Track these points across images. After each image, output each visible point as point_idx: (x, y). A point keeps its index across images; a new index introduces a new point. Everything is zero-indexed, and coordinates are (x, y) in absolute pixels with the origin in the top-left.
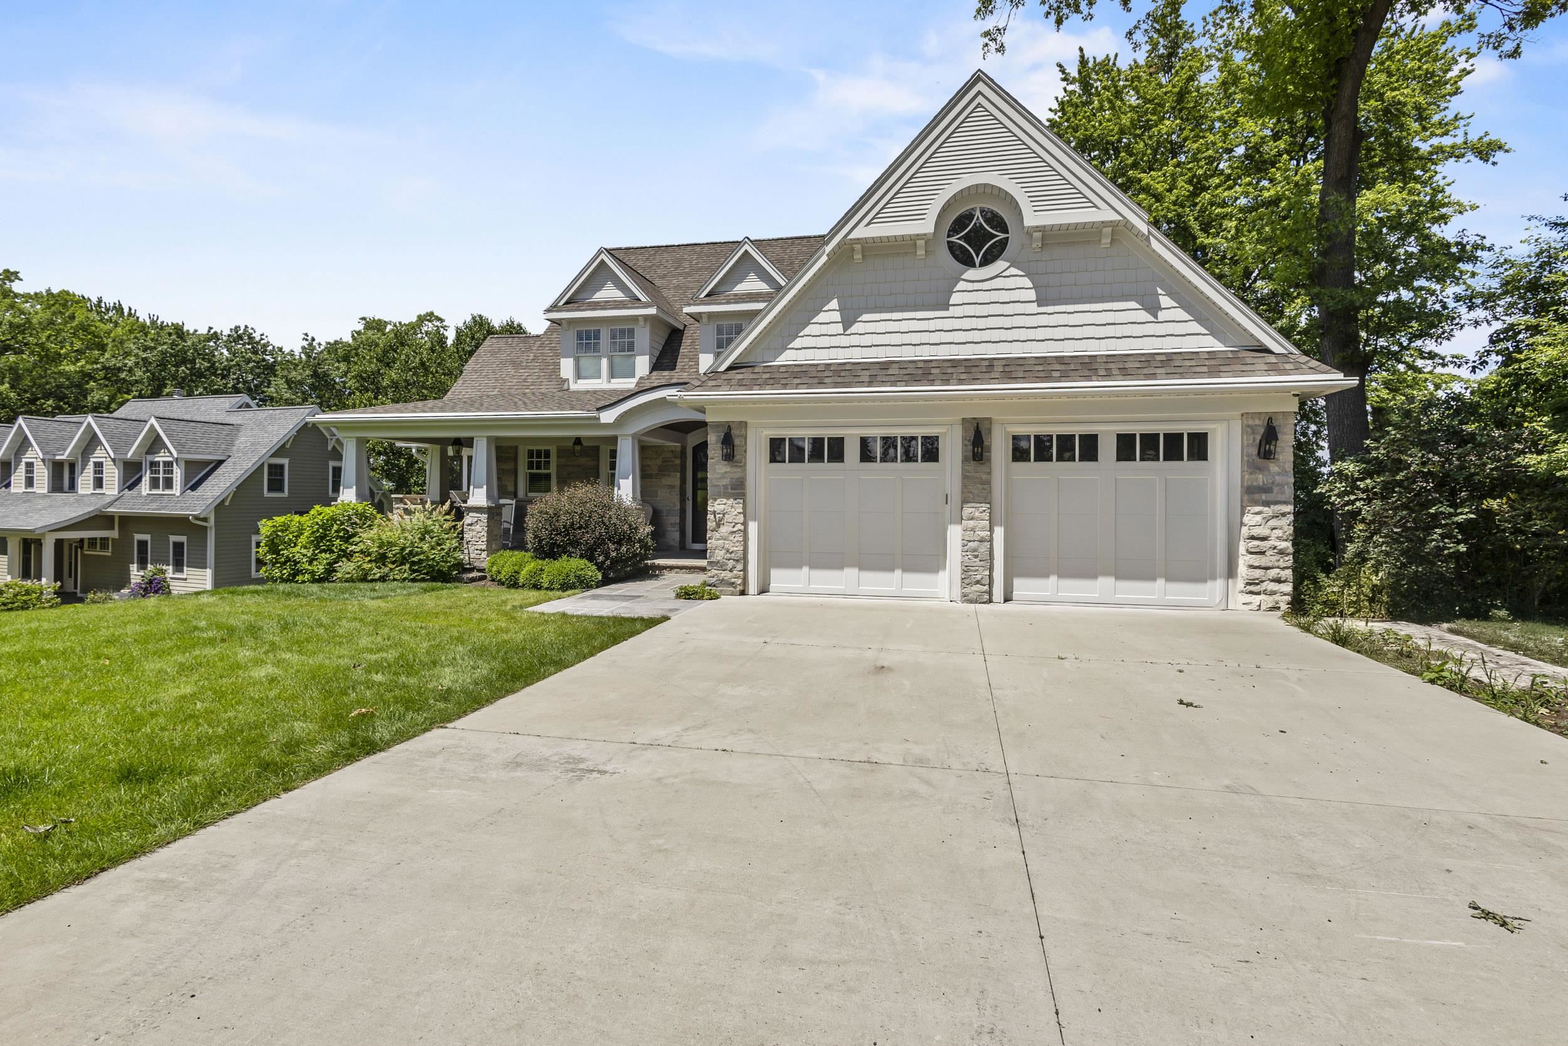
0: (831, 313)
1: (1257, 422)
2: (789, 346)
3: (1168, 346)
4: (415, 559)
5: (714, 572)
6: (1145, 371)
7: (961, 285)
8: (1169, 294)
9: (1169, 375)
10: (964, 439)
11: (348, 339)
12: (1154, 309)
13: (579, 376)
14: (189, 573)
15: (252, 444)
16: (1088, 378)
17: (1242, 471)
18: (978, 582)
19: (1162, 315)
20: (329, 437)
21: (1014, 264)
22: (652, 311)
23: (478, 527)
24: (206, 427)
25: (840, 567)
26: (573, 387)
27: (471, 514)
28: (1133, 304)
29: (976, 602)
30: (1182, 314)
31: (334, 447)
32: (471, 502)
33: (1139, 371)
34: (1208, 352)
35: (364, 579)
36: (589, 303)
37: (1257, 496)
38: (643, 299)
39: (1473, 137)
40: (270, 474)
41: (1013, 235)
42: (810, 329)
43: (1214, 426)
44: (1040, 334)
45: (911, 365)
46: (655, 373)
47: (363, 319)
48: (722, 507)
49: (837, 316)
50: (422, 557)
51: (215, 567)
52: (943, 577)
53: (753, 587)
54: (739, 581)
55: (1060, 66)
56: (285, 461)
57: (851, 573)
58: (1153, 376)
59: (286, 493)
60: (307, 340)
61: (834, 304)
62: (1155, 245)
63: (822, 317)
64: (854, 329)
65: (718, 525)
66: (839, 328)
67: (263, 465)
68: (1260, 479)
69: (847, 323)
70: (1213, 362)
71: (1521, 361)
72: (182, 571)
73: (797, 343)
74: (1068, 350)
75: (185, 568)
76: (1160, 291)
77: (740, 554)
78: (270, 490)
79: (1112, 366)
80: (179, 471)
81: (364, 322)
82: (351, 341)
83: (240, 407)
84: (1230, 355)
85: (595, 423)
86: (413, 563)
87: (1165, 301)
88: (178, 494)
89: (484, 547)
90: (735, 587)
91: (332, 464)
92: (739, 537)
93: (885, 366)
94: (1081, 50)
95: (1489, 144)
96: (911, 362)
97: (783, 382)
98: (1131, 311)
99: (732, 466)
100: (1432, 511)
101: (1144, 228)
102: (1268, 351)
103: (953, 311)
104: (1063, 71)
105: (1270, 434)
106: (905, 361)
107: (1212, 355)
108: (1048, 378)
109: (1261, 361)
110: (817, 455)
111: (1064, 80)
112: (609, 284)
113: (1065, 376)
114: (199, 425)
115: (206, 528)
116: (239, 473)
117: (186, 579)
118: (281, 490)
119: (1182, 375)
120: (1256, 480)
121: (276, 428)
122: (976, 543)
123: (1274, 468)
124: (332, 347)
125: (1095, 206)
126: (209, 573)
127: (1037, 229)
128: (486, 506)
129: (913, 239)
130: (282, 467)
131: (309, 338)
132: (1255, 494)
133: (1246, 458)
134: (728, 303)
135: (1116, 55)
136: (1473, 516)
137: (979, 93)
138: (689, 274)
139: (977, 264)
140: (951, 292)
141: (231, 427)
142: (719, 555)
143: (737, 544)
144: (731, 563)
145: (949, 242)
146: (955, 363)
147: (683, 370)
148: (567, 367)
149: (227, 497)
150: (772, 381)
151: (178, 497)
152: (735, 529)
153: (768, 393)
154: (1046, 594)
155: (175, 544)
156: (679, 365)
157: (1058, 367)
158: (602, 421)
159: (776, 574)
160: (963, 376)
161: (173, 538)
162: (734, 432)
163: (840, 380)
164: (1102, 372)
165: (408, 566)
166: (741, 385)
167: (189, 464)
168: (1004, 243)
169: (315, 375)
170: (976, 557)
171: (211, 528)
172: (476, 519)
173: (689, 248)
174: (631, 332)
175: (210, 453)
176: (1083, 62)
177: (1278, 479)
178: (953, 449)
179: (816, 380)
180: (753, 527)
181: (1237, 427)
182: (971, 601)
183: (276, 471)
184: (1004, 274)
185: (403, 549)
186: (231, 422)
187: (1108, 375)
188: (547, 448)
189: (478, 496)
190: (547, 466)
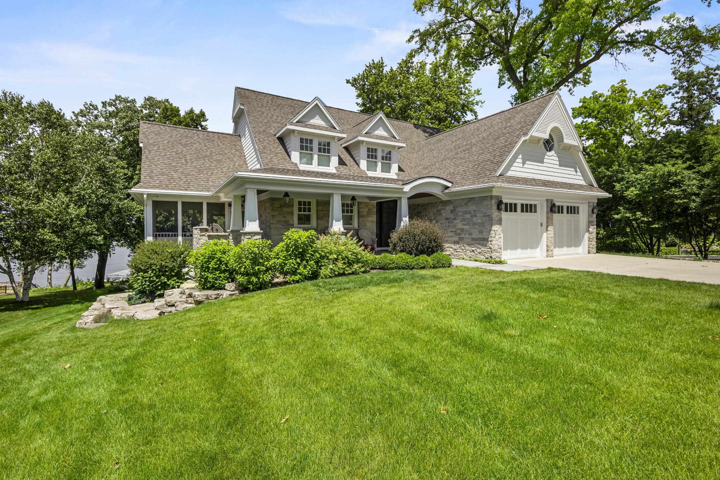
1: (592, 204)
3: (576, 182)
5: (494, 254)
8: (580, 169)
10: (547, 206)
12: (576, 172)
13: (301, 162)
17: (589, 217)
18: (551, 251)
21: (555, 152)
22: (345, 135)
25: (517, 249)
26: (300, 168)
28: (573, 170)
30: (580, 174)
36: (308, 124)
37: (591, 223)
38: (338, 129)
41: (555, 143)
42: (515, 164)
43: (579, 205)
44: (559, 175)
45: (539, 181)
46: (340, 166)
48: (496, 228)
49: (521, 161)
54: (501, 256)
61: (520, 156)
63: (518, 160)
64: (525, 166)
65: (496, 235)
66: (522, 165)
68: (592, 219)
69: (524, 163)
73: (512, 168)
76: (578, 167)
84: (589, 186)
93: (534, 180)
102: (593, 186)
103: (545, 165)
105: (594, 208)
106: (537, 179)
110: (511, 210)
122: (551, 239)
123: (594, 216)
125: (575, 141)
127: (564, 144)
133: (589, 214)
134: (374, 138)
137: (557, 98)
139: (549, 151)
140: (544, 158)
143: (500, 242)
144: (499, 250)
145: (543, 142)
147: (351, 166)
148: (295, 156)
152: (500, 237)
158: (404, 190)
168: (553, 145)
170: (551, 243)
174: (329, 144)
178: (543, 208)
181: (587, 205)
184: (553, 155)
188: (309, 200)
189: (337, 226)
190: (309, 210)
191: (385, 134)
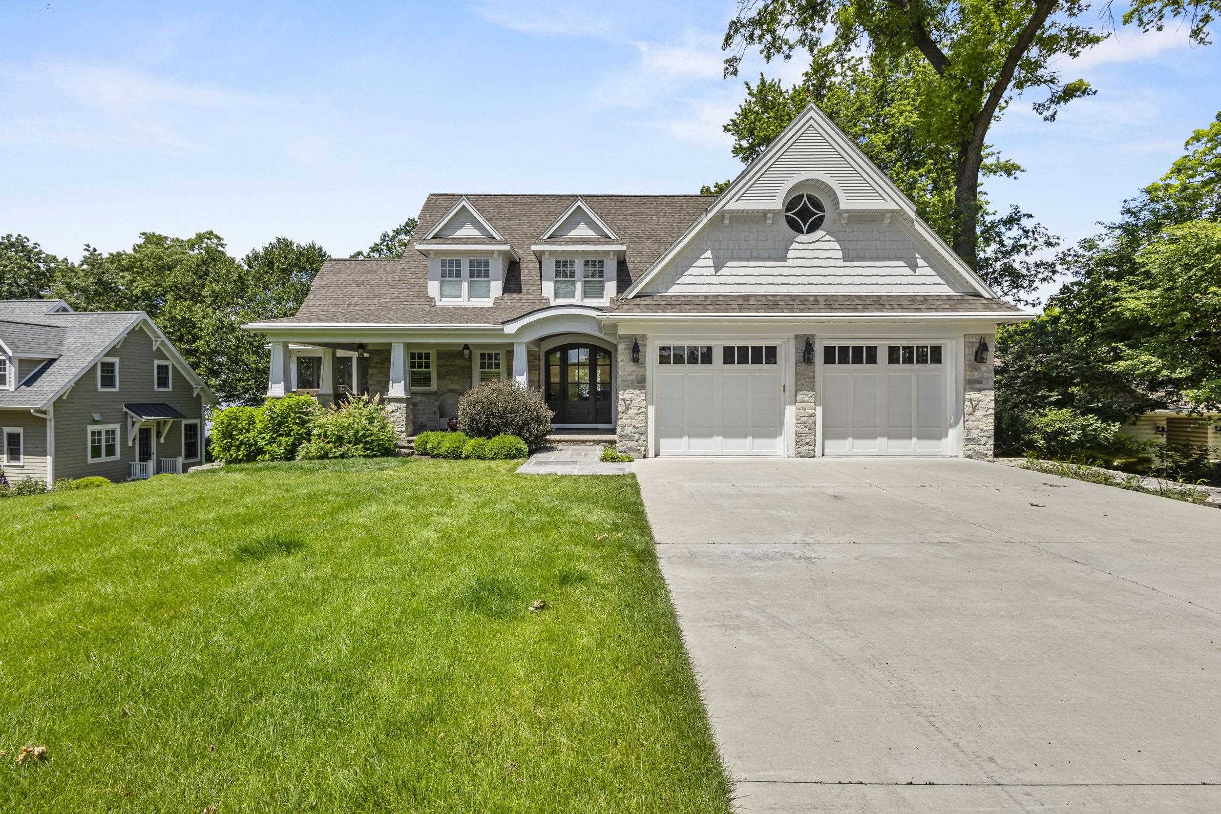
0: (706, 260)
1: (974, 340)
2: (677, 282)
3: (922, 291)
4: (368, 439)
5: (624, 442)
6: (913, 307)
7: (794, 245)
8: (923, 258)
9: (929, 309)
10: (797, 349)
11: (130, 251)
12: (914, 267)
13: (442, 295)
14: (26, 460)
15: (83, 345)
16: (881, 310)
17: (965, 370)
18: (807, 444)
19: (919, 271)
20: (154, 339)
21: (829, 233)
22: (507, 247)
23: (398, 413)
24: (34, 328)
25: (710, 436)
26: (439, 304)
27: (391, 404)
28: (902, 263)
29: (806, 457)
30: (930, 271)
31: (158, 348)
32: (391, 394)
33: (910, 306)
34: (947, 296)
35: (325, 456)
36: (453, 238)
37: (974, 386)
38: (498, 238)
39: (1002, 160)
40: (102, 371)
41: (829, 214)
42: (691, 271)
43: (944, 342)
44: (845, 280)
45: (763, 298)
46: (506, 295)
47: (144, 234)
48: (630, 396)
49: (710, 263)
50: (373, 437)
51: (55, 455)
52: (780, 441)
53: (651, 453)
54: (643, 448)
55: (747, 84)
56: (116, 360)
57: (718, 440)
58: (919, 310)
59: (117, 389)
60: (88, 250)
61: (708, 254)
62: (917, 226)
63: (700, 263)
64: (723, 271)
65: (627, 409)
66: (712, 271)
67: (96, 364)
68: (976, 375)
69: (718, 267)
70: (951, 302)
71: (1117, 307)
72: (19, 459)
73: (682, 280)
74: (863, 291)
75: (22, 456)
76: (917, 256)
77: (643, 429)
78: (103, 385)
79: (892, 302)
80: (13, 368)
81: (144, 237)
82: (132, 252)
83: (57, 311)
84: (959, 298)
85: (500, 333)
86: (366, 443)
87: (921, 262)
88: (12, 389)
89: (403, 429)
90: (640, 453)
91: (157, 362)
92: (642, 417)
93: (746, 298)
94: (762, 75)
95: (1013, 165)
96: (762, 296)
97: (678, 307)
98: (900, 267)
99: (637, 367)
100: (1039, 394)
101: (913, 215)
102: (980, 296)
103: (789, 263)
104: (749, 88)
105: (983, 347)
106: (758, 295)
107: (949, 297)
108: (855, 310)
109: (979, 302)
110: (693, 360)
111: (749, 94)
112: (468, 225)
113: (865, 309)
114: (28, 327)
115: (46, 419)
116: (76, 370)
117: (23, 466)
118: (112, 385)
119: (936, 310)
120: (974, 375)
121: (105, 330)
122: (806, 418)
123: (983, 368)
124: (116, 258)
125: (884, 199)
126: (49, 460)
127: (847, 211)
128: (405, 397)
129: (765, 213)
130: (113, 365)
131: (91, 249)
132: (973, 384)
133: (967, 362)
134: (567, 244)
135: (780, 80)
136: (1060, 397)
137: (811, 118)
138: (509, 219)
139: (805, 232)
140: (787, 250)
141: (57, 329)
142: (628, 430)
143: (641, 422)
144: (637, 436)
145: (786, 216)
146: (793, 298)
147: (528, 293)
148: (433, 288)
149: (64, 393)
150: (670, 307)
151: (12, 392)
152: (640, 411)
153: (670, 315)
154: (846, 450)
155: (10, 435)
156: (524, 289)
157: (859, 302)
158: (506, 332)
159: (663, 442)
160: (801, 307)
161: (7, 430)
162: (639, 342)
163: (718, 307)
164: (888, 307)
165: (362, 445)
166: (648, 308)
167: (22, 362)
168: (821, 219)
169: (100, 282)
170: (806, 427)
171: (50, 420)
172: (396, 408)
173: (504, 198)
174: (487, 263)
175: (43, 353)
176: (763, 83)
177: (986, 375)
178: (788, 355)
179: (701, 307)
180: (651, 409)
181: (962, 342)
182: (803, 457)
183: (108, 368)
184: (822, 239)
185: (357, 432)
186: (56, 325)
187: (892, 309)
188: (427, 351)
189: (397, 390)
190: (427, 365)
191: (590, 233)
